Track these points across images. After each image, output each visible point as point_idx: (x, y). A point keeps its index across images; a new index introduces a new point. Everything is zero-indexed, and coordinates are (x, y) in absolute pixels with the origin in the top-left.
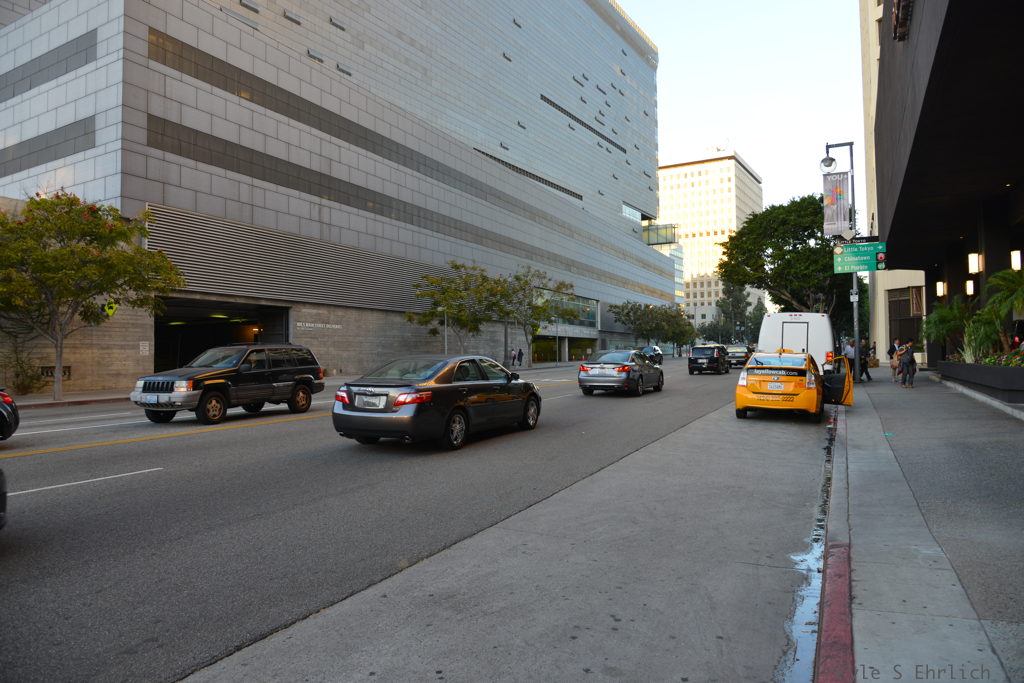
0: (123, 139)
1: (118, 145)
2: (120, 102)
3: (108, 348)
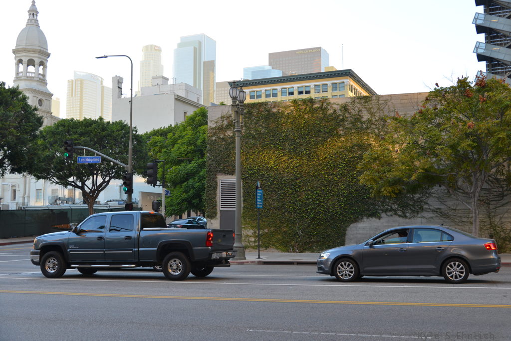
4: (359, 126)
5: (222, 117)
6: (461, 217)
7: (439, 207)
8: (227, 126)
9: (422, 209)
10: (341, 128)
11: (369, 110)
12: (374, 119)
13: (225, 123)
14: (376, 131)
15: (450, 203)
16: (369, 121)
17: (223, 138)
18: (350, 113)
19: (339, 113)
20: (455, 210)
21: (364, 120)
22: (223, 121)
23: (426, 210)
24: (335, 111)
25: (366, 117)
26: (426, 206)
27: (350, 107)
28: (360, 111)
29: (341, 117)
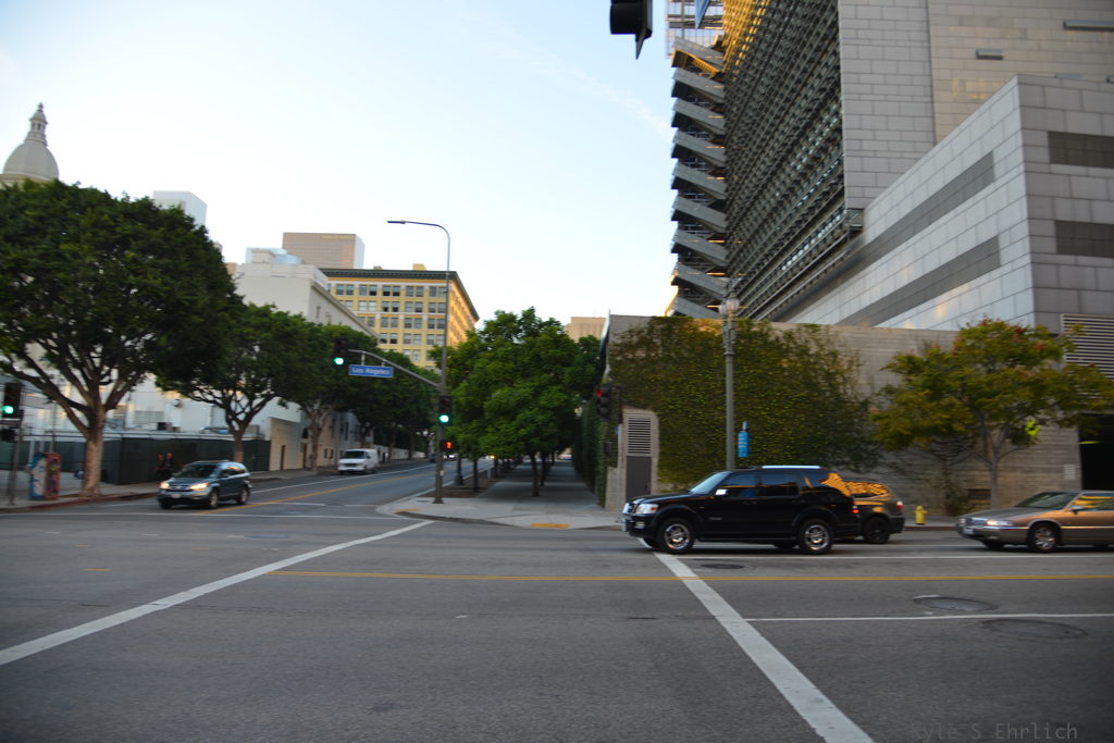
0: (1032, 253)
1: (1027, 259)
2: (1025, 216)
3: (1031, 471)
4: (806, 359)
5: (631, 331)
6: (917, 473)
7: (895, 461)
8: (637, 343)
9: (876, 464)
10: (784, 360)
11: (817, 341)
12: (822, 353)
13: (635, 339)
14: (826, 367)
15: (906, 457)
16: (817, 355)
17: (632, 361)
18: (795, 343)
19: (783, 341)
20: (910, 465)
21: (811, 352)
22: (632, 336)
23: (882, 464)
24: (777, 339)
25: (814, 349)
26: (881, 460)
27: (796, 335)
28: (807, 341)
29: (784, 347)
